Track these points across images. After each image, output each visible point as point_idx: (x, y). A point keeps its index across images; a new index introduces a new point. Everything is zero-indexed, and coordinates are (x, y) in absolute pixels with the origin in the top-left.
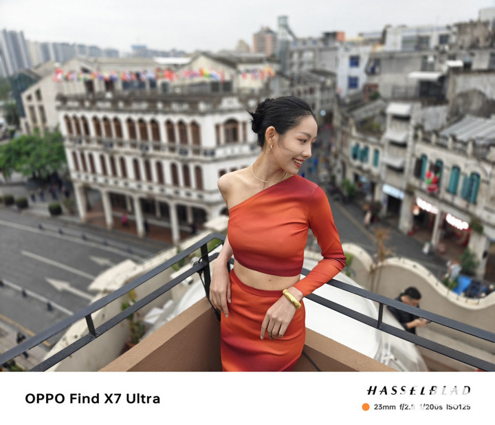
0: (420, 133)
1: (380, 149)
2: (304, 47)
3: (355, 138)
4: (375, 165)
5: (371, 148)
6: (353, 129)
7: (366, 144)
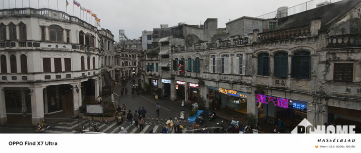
0: (173, 49)
1: (158, 62)
2: (132, 43)
3: (147, 61)
4: (157, 71)
5: (154, 63)
6: (146, 57)
7: (152, 62)
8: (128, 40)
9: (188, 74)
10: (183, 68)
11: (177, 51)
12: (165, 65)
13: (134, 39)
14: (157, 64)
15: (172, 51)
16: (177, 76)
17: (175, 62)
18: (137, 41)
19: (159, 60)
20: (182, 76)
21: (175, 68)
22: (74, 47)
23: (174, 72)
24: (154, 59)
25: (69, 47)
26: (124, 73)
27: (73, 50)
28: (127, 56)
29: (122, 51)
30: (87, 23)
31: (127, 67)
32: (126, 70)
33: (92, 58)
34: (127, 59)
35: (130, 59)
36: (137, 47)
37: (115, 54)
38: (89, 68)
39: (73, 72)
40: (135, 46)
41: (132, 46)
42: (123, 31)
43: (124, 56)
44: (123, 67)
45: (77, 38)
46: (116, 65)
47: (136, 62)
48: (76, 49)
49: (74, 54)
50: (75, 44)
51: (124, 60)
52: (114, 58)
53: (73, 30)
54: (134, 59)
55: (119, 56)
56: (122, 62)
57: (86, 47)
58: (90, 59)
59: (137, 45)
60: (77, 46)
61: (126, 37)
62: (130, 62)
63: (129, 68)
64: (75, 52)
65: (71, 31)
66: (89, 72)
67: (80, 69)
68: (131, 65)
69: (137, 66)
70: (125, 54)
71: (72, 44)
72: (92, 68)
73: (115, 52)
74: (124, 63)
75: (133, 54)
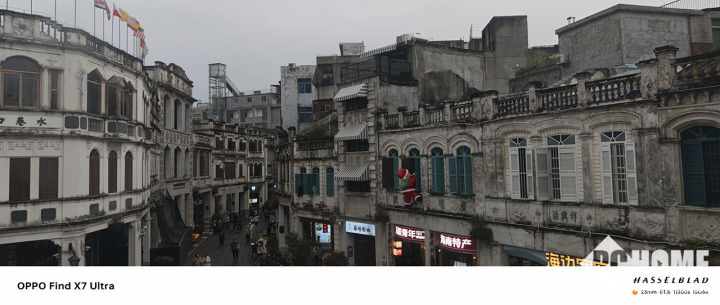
0: (382, 120)
1: (333, 164)
2: (249, 105)
3: (297, 160)
4: (330, 193)
5: (321, 168)
6: (295, 149)
7: (313, 164)
8: (237, 96)
9: (434, 203)
10: (415, 182)
11: (393, 128)
12: (357, 174)
13: (257, 93)
14: (330, 170)
15: (378, 126)
16: (398, 209)
17: (388, 164)
18: (264, 97)
19: (335, 159)
20: (414, 208)
21: (389, 182)
22: (71, 120)
23: (386, 198)
24: (322, 153)
25: (56, 123)
26: (224, 202)
27: (67, 131)
28: (232, 145)
29: (217, 131)
30: (111, 48)
31: (231, 181)
32: (229, 191)
33: (123, 154)
34: (233, 156)
35: (243, 157)
36: (264, 117)
37: (195, 139)
38: (113, 186)
39: (63, 200)
40: (260, 114)
41: (250, 115)
42: (221, 68)
43: (223, 147)
44: (220, 183)
45: (81, 94)
46: (198, 176)
47: (261, 165)
48: (77, 127)
49: (68, 143)
50: (73, 113)
51: (223, 159)
52: (191, 153)
53: (69, 69)
54: (256, 155)
55: (209, 146)
56: (218, 167)
57: (107, 122)
58: (118, 160)
59: (264, 109)
60: (80, 117)
61: (231, 84)
62: (241, 166)
63: (239, 184)
64: (73, 136)
65: (66, 72)
66: (112, 199)
67: (86, 192)
68: (244, 174)
69: (263, 179)
70: (227, 140)
71: (64, 113)
72: (123, 189)
73: (194, 135)
74: (222, 170)
75: (253, 139)
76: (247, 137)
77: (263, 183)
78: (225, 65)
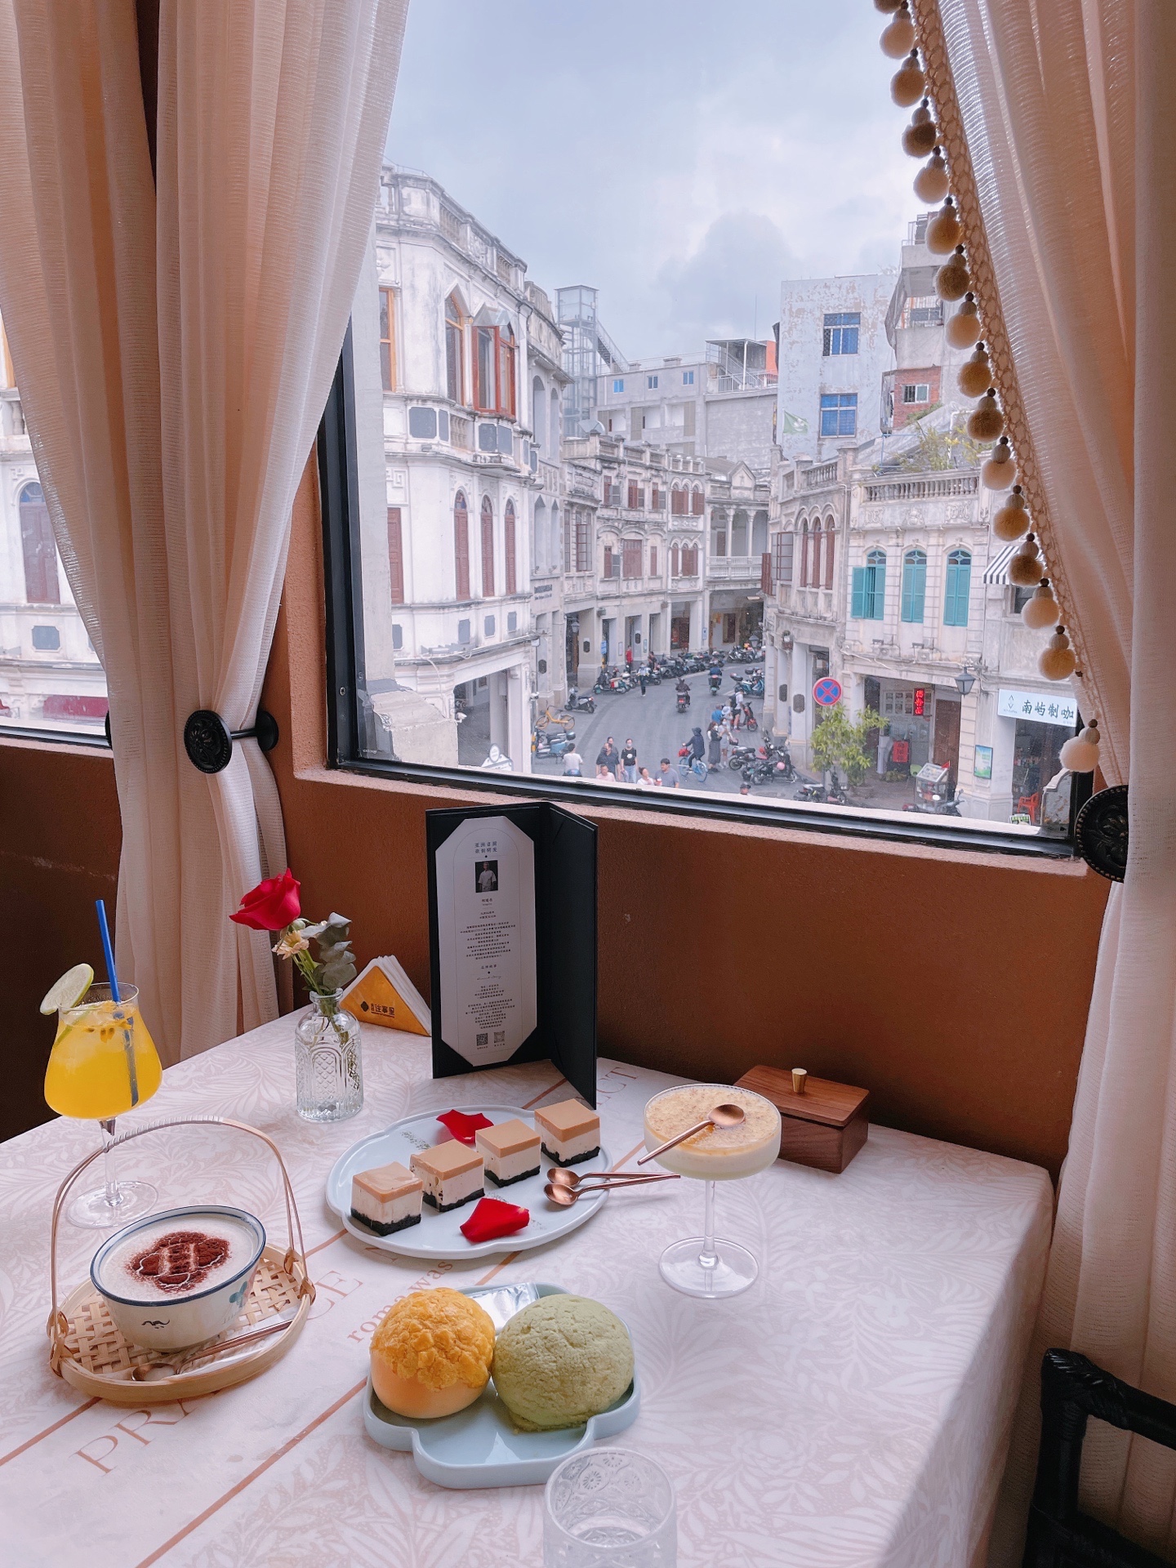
2: (652, 396)
3: (863, 533)
4: (956, 614)
5: (930, 552)
6: (855, 503)
7: (909, 542)
13: (672, 363)
14: (960, 558)
22: (420, 423)
24: (937, 514)
25: (395, 423)
26: (619, 633)
27: (415, 445)
28: (635, 499)
29: (607, 462)
31: (634, 587)
32: (629, 608)
33: (503, 504)
34: (639, 524)
35: (659, 525)
36: (689, 428)
37: (570, 480)
38: (489, 588)
39: (412, 608)
40: (679, 421)
41: (654, 422)
42: (587, 297)
43: (618, 500)
44: (611, 589)
45: (438, 352)
46: (573, 572)
47: (695, 549)
48: (433, 436)
49: (418, 473)
50: (425, 400)
51: (618, 532)
52: (560, 514)
53: (412, 287)
54: (686, 524)
55: (591, 498)
56: (608, 549)
57: (477, 424)
58: (495, 519)
59: (689, 407)
60: (437, 410)
61: (606, 342)
62: (654, 548)
63: (651, 594)
64: (427, 457)
65: (406, 294)
66: (488, 612)
67: (451, 594)
68: (659, 572)
69: (700, 585)
70: (626, 485)
71: (408, 399)
72: (504, 590)
73: (566, 469)
74: (617, 557)
75: (681, 482)
76: (668, 477)
77: (700, 593)
78: (594, 290)
